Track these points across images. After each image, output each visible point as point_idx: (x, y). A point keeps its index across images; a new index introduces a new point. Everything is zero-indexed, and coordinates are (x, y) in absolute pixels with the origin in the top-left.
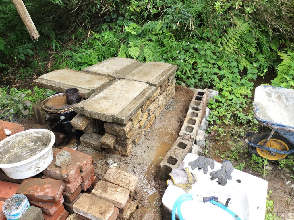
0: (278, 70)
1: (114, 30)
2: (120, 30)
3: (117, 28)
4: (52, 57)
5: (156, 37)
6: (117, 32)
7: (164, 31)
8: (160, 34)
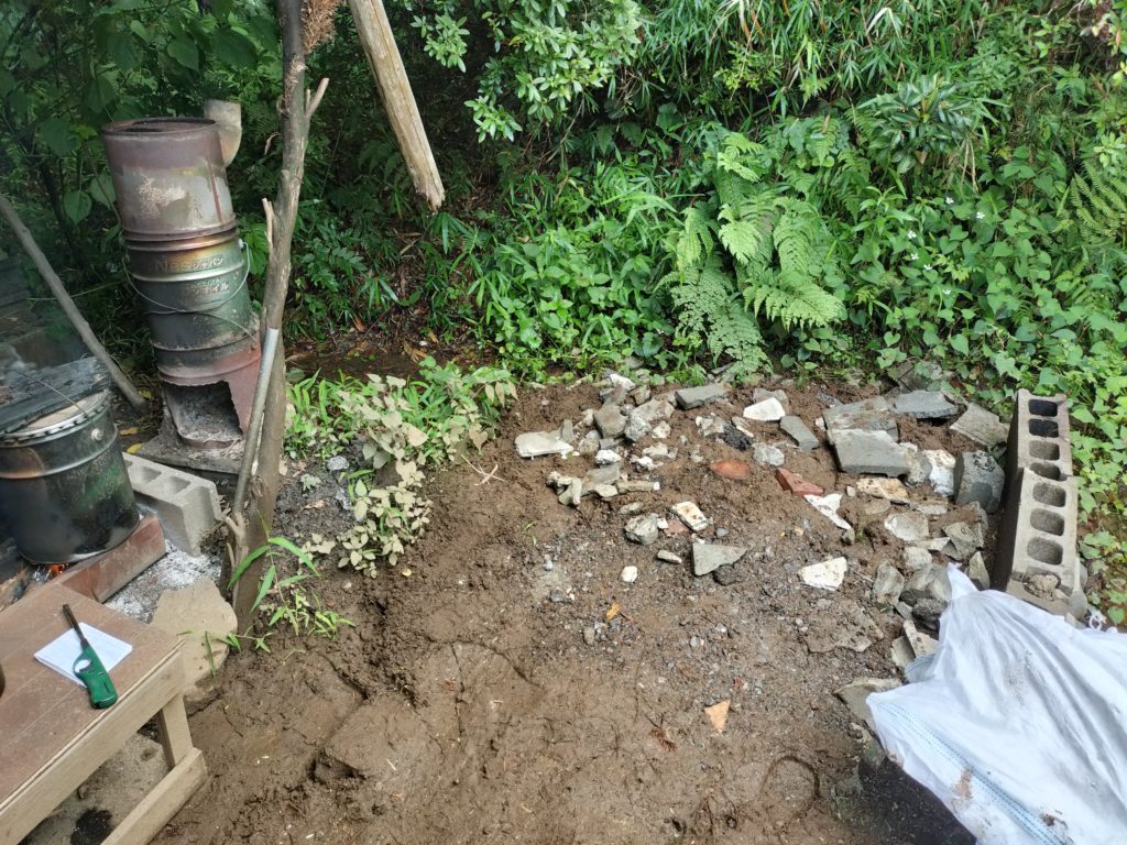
1: (644, 153)
2: (667, 153)
3: (654, 147)
4: (405, 250)
5: (811, 178)
6: (655, 160)
7: (840, 158)
8: (825, 169)
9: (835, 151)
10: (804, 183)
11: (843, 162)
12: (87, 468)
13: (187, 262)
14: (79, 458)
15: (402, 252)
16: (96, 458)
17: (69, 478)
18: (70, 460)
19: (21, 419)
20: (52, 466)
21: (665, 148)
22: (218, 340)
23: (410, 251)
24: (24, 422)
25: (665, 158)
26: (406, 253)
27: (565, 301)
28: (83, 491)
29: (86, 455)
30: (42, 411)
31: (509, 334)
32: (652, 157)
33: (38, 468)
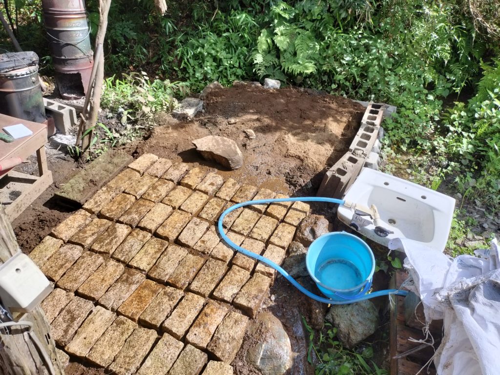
0: (479, 85)
1: (250, 9)
2: (259, 9)
3: (254, 6)
4: (152, 41)
5: (311, 24)
6: (254, 12)
7: (323, 17)
8: (318, 20)
9: (322, 14)
10: (309, 25)
11: (324, 18)
12: (29, 92)
13: (67, 23)
14: (27, 87)
15: (151, 42)
16: (33, 88)
17: (23, 94)
18: (24, 87)
19: (6, 68)
20: (17, 88)
21: (258, 7)
22: (78, 56)
23: (154, 42)
24: (7, 70)
25: (258, 11)
26: (152, 42)
27: (214, 63)
28: (28, 100)
29: (30, 86)
30: (13, 67)
31: (191, 74)
32: (253, 10)
33: (13, 89)
